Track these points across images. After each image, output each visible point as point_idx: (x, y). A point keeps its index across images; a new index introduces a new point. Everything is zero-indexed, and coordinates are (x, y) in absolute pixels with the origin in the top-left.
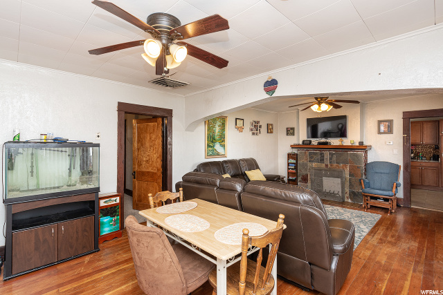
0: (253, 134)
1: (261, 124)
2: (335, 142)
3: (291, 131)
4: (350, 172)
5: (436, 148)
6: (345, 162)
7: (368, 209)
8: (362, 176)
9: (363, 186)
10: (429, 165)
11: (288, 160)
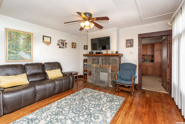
0: (60, 47)
1: (66, 42)
2: (104, 52)
3: (86, 47)
4: (112, 69)
5: (152, 57)
6: (109, 64)
7: (119, 92)
8: (117, 72)
9: (117, 78)
10: (150, 64)
11: (84, 63)
